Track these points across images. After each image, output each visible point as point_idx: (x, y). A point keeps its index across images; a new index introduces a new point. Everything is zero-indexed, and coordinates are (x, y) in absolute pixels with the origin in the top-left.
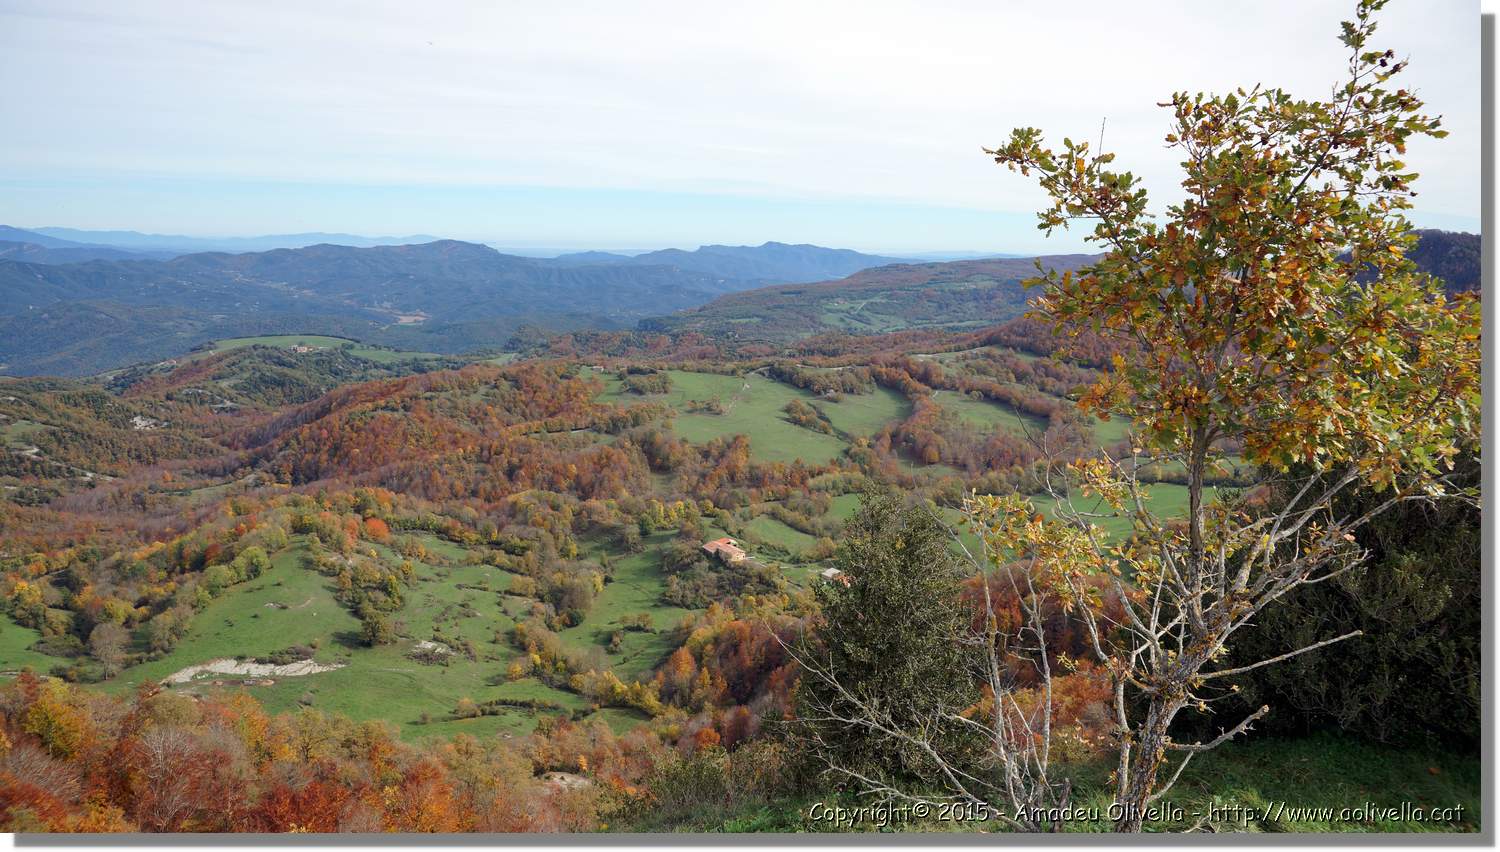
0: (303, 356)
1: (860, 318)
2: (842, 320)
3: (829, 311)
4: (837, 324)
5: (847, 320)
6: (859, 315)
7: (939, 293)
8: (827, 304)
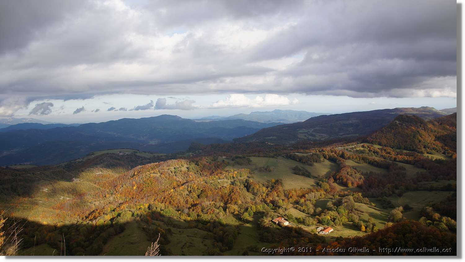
0: (122, 156)
1: (312, 135)
2: (305, 136)
3: (301, 133)
4: (304, 137)
5: (307, 136)
6: (311, 134)
7: (339, 125)
8: (299, 131)
